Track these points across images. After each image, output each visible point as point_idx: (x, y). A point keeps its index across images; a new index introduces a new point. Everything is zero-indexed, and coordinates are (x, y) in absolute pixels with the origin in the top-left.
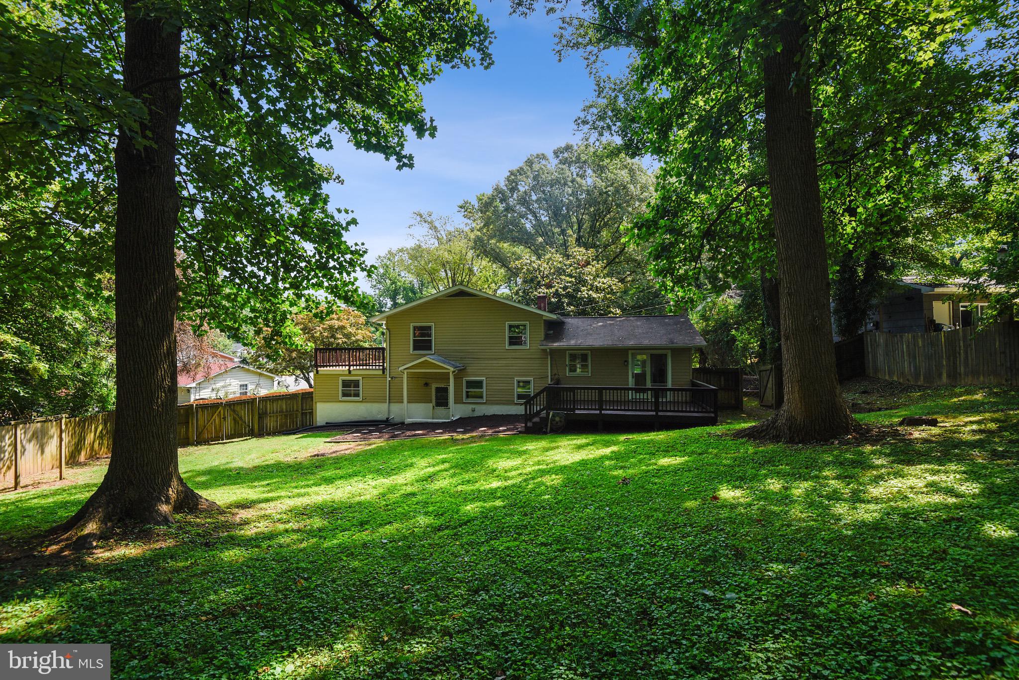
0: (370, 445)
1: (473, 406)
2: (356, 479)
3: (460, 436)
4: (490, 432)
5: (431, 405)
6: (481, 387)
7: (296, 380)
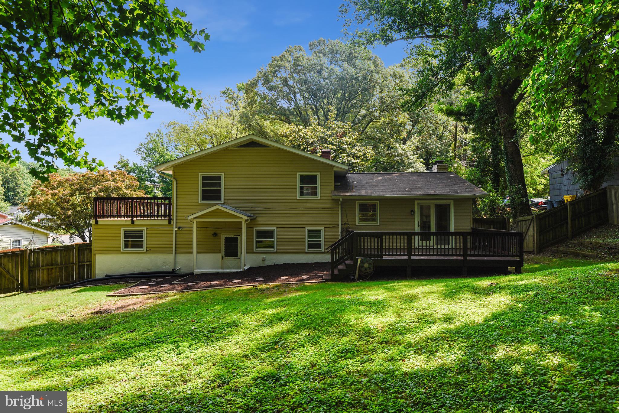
0: (161, 298)
1: (264, 256)
2: (164, 347)
3: (264, 286)
4: (294, 280)
5: (219, 256)
6: (272, 237)
7: (71, 237)
